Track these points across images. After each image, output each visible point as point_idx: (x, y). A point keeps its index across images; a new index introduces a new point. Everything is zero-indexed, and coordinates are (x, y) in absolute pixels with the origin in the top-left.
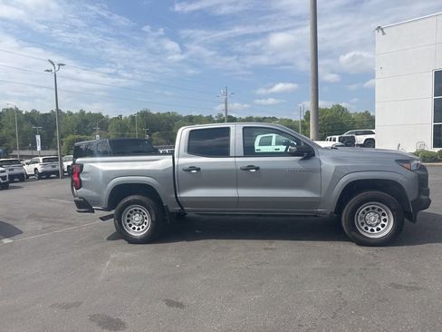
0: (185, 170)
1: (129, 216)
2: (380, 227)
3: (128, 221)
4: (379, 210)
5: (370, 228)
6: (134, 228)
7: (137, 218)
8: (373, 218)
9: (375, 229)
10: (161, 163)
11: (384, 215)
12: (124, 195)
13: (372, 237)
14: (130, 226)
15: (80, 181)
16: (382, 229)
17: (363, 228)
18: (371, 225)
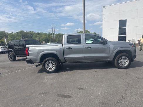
0: (67, 49)
1: (47, 64)
3: (47, 66)
4: (125, 59)
6: (49, 68)
7: (50, 65)
8: (123, 61)
9: (124, 64)
10: (58, 46)
11: (126, 60)
12: (45, 58)
13: (123, 66)
14: (48, 67)
15: (29, 53)
18: (122, 63)
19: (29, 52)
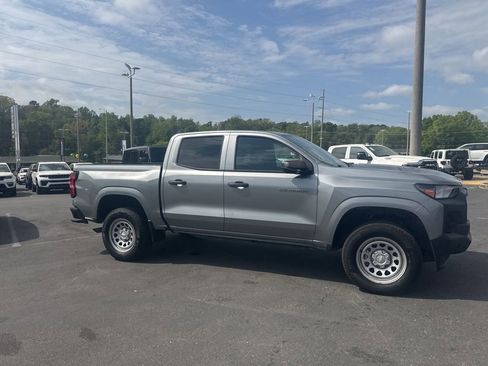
0: (172, 184)
1: (116, 235)
2: (389, 270)
4: (390, 249)
5: (376, 270)
6: (121, 244)
7: (124, 233)
8: (381, 258)
9: (383, 272)
10: (147, 174)
11: (395, 255)
12: (112, 207)
13: (378, 282)
14: (117, 240)
15: (75, 189)
16: (392, 273)
17: (368, 269)
18: (378, 267)
19: (77, 187)
